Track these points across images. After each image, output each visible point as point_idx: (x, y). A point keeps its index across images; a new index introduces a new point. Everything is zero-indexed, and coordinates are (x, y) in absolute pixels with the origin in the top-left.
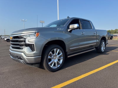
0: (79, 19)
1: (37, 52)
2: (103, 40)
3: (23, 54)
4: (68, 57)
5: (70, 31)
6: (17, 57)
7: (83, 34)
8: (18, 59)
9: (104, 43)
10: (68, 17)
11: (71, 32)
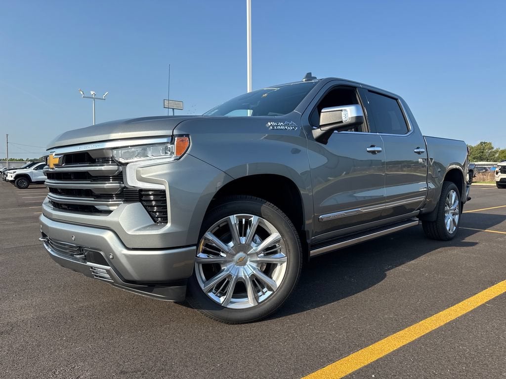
0: (355, 88)
1: (176, 229)
2: (453, 185)
3: (108, 236)
4: (313, 252)
5: (324, 139)
6: (80, 250)
7: (373, 152)
8: (86, 259)
9: (454, 195)
10: (309, 76)
11: (325, 143)
